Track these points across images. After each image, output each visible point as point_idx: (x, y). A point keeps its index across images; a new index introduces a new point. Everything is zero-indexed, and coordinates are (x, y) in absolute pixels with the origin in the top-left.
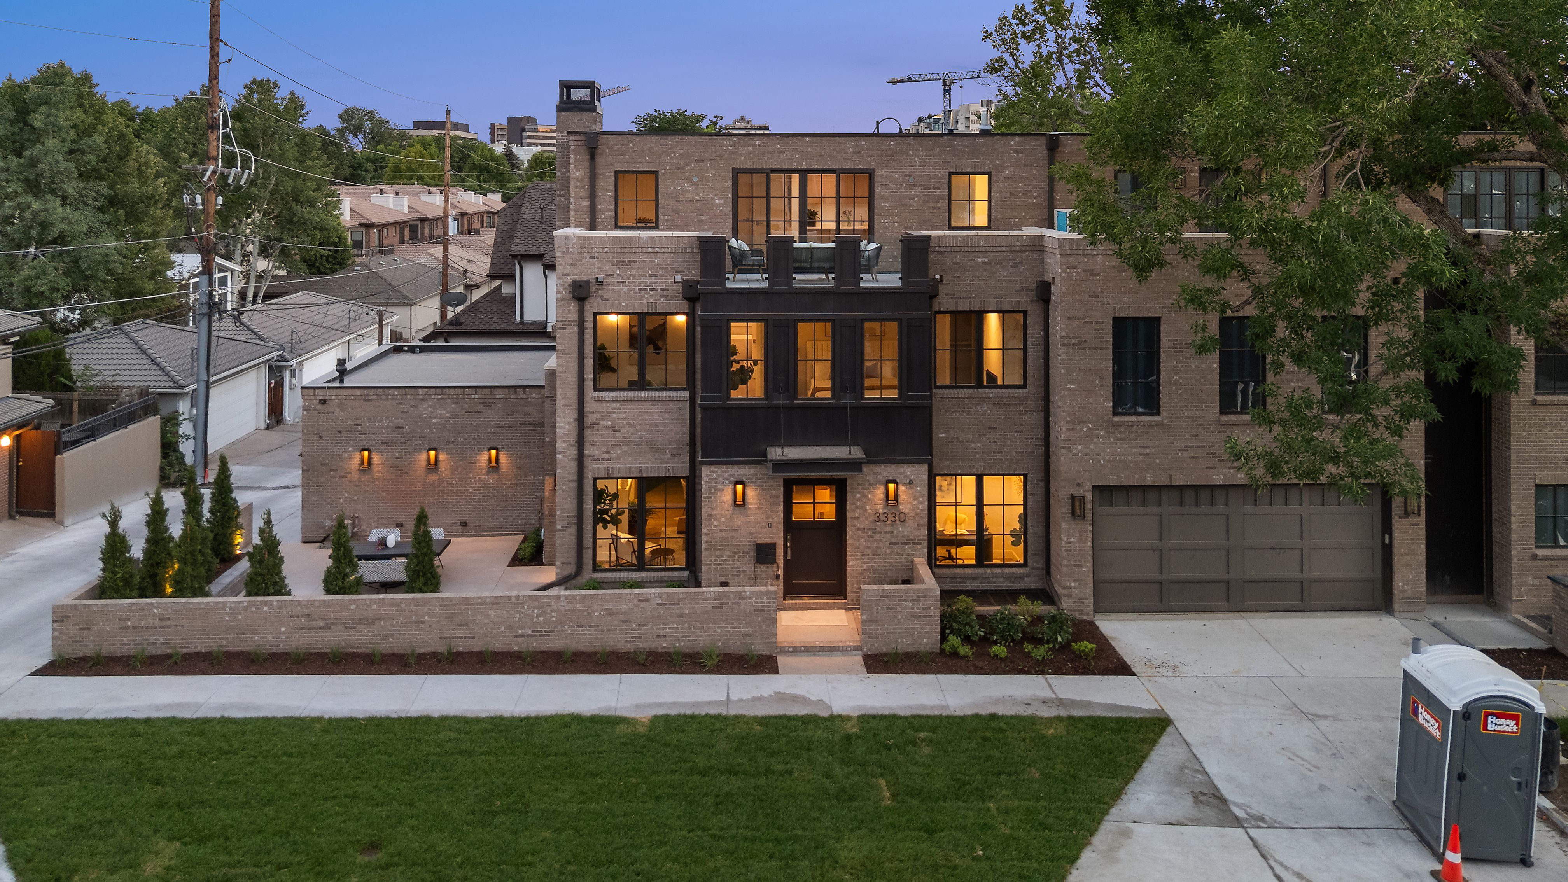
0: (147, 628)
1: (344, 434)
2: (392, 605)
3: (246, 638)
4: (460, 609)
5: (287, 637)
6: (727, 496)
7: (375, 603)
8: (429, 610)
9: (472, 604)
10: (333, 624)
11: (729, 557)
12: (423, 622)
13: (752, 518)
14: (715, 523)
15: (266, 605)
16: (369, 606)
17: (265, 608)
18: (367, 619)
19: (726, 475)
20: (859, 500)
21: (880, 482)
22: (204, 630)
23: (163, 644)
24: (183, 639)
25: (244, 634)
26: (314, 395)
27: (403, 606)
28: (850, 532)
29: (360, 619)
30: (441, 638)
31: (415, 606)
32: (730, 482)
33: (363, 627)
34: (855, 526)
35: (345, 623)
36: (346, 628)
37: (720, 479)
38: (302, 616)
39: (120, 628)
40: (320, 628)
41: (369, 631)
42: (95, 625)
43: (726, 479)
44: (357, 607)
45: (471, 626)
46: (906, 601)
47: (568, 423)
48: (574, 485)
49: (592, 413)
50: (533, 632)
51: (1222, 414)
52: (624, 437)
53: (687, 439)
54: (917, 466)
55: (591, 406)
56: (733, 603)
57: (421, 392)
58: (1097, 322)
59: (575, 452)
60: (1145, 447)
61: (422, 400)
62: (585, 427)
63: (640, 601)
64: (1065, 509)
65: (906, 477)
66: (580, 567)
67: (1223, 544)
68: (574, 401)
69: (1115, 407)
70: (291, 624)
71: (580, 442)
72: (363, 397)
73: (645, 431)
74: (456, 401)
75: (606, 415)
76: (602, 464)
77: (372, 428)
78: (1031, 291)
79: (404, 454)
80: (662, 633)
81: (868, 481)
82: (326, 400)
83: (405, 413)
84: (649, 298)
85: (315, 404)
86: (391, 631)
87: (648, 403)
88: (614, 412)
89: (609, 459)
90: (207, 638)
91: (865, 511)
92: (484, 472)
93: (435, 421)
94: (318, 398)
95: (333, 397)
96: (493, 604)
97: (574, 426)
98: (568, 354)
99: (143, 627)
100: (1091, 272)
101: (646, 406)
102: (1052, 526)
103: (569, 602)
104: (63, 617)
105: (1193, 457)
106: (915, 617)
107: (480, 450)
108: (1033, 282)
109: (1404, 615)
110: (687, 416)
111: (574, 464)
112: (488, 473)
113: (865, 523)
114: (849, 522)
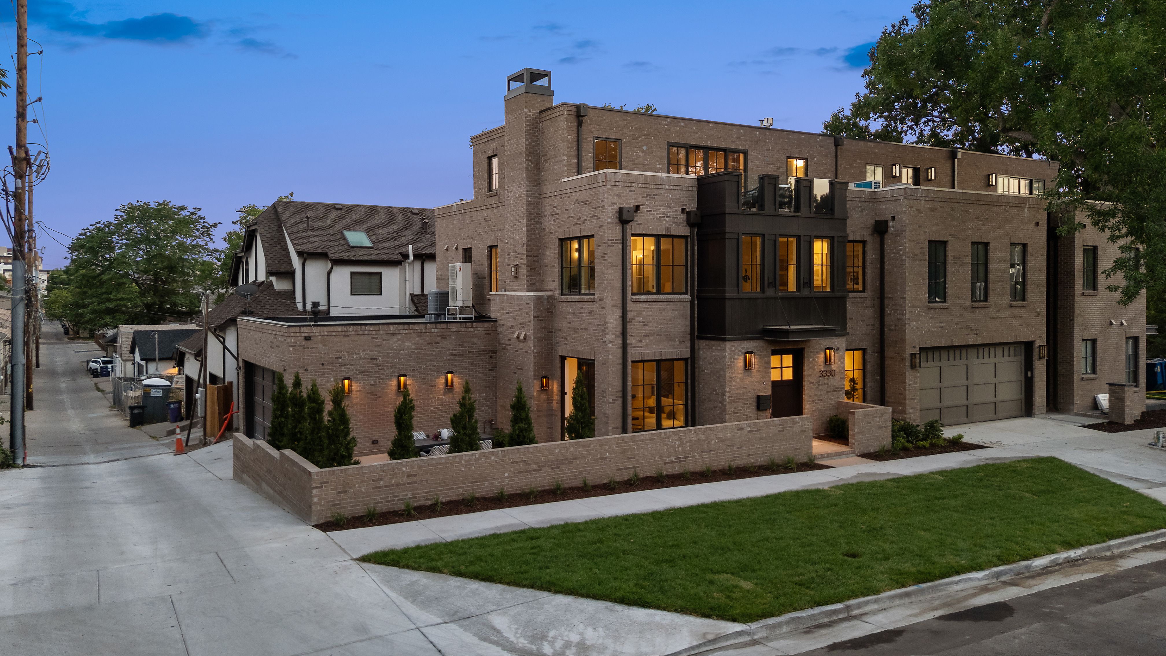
0: (397, 485)
1: (327, 366)
3: (478, 485)
4: (629, 445)
5: (509, 481)
6: (740, 363)
8: (610, 448)
9: (637, 441)
10: (543, 466)
11: (742, 407)
12: (606, 458)
13: (754, 379)
14: (734, 383)
15: (493, 455)
16: (568, 449)
17: (493, 458)
18: (567, 460)
19: (740, 348)
20: (811, 362)
21: (822, 350)
22: (445, 482)
23: (411, 498)
24: (427, 492)
25: (476, 482)
26: (300, 332)
27: (592, 446)
28: (806, 385)
29: (562, 460)
30: (618, 470)
31: (600, 445)
32: (742, 353)
33: (565, 466)
34: (809, 381)
35: (551, 465)
36: (552, 468)
37: (737, 351)
38: (520, 462)
40: (534, 471)
41: (568, 470)
42: (351, 488)
43: (740, 351)
44: (561, 450)
45: (637, 458)
46: (876, 417)
47: (616, 320)
48: (620, 367)
49: (631, 311)
50: (675, 459)
51: (972, 301)
52: (651, 330)
53: (688, 330)
54: (841, 338)
55: (630, 306)
56: (790, 427)
57: (392, 327)
58: (922, 243)
59: (621, 342)
60: (941, 323)
61: (393, 334)
62: (627, 322)
63: (738, 430)
64: (908, 363)
65: (835, 345)
66: (624, 431)
67: (965, 382)
68: (619, 302)
69: (929, 297)
70: (512, 470)
71: (624, 334)
72: (343, 333)
73: (663, 325)
74: (420, 334)
75: (639, 313)
76: (637, 350)
77: (351, 360)
78: (869, 228)
79: (377, 381)
80: (751, 452)
81: (816, 349)
82: (310, 337)
83: (378, 346)
84: (666, 223)
85: (301, 340)
86: (584, 467)
87: (665, 304)
88: (644, 311)
89: (641, 347)
90: (447, 490)
91: (814, 370)
92: (442, 392)
93: (402, 352)
94: (303, 335)
95: (317, 334)
96: (651, 440)
97: (619, 321)
98: (615, 266)
99: (393, 485)
100: (919, 211)
101: (663, 306)
102: (887, 379)
103: (697, 435)
104: (321, 483)
105: (960, 328)
106: (880, 427)
107: (439, 375)
108: (871, 222)
109: (1040, 416)
110: (689, 313)
111: (620, 351)
112: (445, 393)
113: (814, 378)
114: (806, 379)
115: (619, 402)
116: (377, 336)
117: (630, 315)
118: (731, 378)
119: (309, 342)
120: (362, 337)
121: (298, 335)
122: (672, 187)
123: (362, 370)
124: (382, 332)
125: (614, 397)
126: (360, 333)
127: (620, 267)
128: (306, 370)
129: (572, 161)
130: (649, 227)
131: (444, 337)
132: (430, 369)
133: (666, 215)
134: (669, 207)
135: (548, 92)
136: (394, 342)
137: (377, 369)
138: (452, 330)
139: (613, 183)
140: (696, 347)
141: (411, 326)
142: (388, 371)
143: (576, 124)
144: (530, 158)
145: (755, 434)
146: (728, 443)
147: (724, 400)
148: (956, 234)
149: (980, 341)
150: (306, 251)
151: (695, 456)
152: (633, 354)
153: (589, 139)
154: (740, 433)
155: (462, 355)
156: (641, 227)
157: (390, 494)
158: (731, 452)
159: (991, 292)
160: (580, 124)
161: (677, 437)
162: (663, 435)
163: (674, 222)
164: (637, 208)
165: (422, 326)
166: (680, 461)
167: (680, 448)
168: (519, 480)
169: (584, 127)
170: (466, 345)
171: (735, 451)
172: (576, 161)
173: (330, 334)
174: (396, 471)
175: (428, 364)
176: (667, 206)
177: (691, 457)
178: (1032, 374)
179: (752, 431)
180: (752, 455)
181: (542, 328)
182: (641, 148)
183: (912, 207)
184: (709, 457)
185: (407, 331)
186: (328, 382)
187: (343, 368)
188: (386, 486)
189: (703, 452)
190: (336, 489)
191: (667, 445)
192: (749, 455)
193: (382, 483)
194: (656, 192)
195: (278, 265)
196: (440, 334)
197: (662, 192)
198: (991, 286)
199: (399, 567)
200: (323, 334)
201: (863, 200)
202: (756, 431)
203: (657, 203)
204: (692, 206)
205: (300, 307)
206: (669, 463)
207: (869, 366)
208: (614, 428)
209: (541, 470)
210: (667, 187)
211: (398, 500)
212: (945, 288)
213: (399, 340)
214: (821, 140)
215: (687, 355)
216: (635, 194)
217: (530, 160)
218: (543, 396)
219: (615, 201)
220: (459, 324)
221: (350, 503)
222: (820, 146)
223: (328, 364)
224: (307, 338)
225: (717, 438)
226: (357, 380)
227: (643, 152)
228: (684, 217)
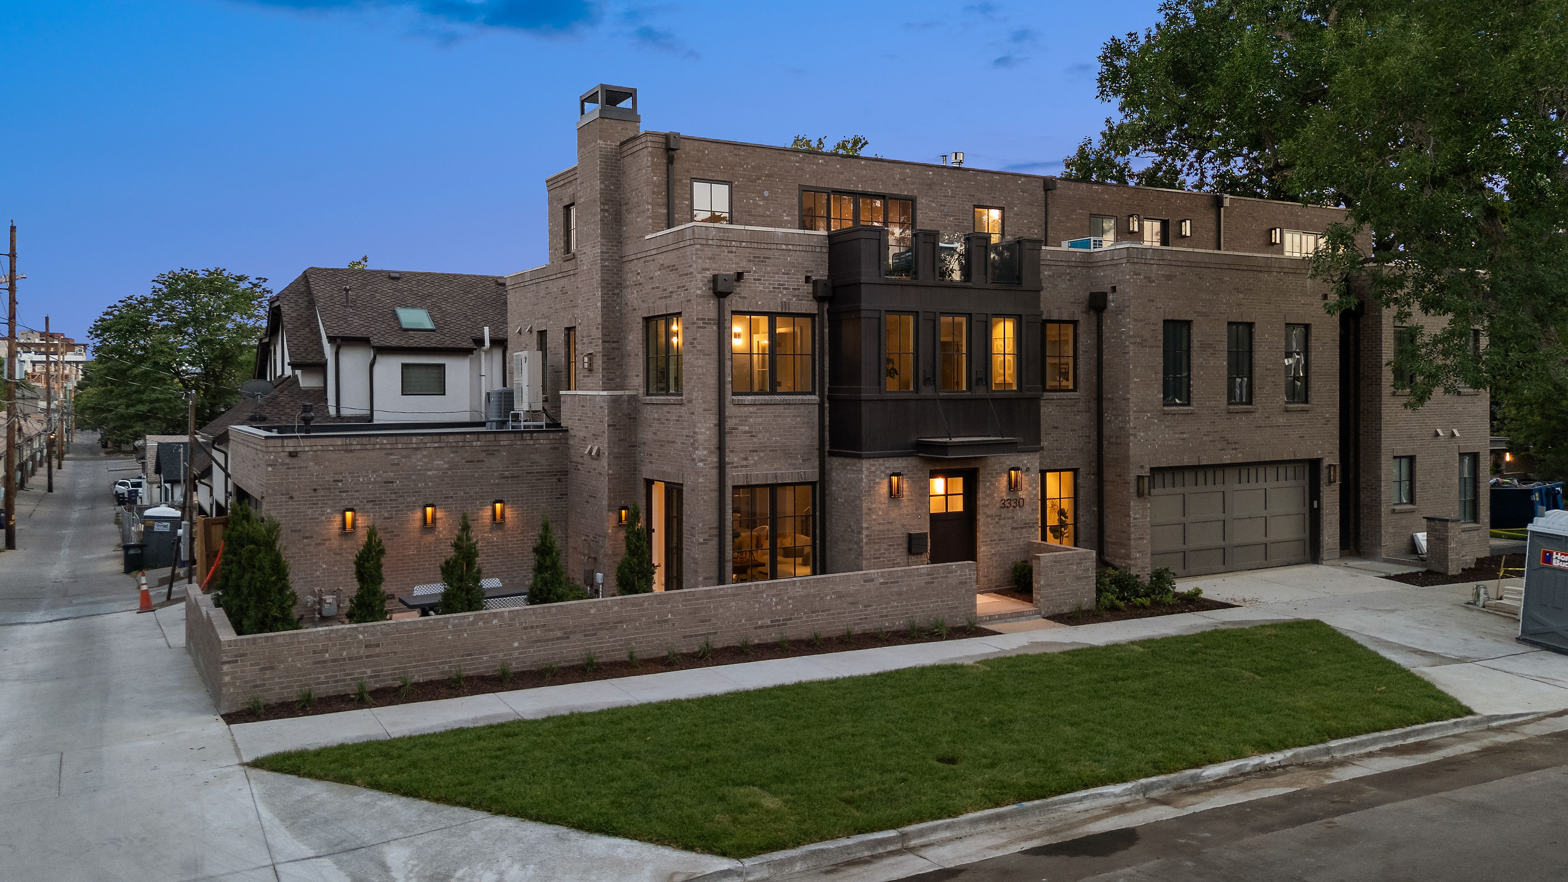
0: (350, 659)
1: (321, 492)
2: (634, 605)
3: (472, 660)
4: (702, 603)
6: (884, 489)
7: (617, 604)
8: (673, 607)
9: (715, 597)
10: (571, 632)
11: (886, 550)
12: (667, 621)
13: (904, 511)
14: (874, 517)
15: (497, 617)
16: (609, 608)
17: (495, 621)
18: (608, 623)
19: (883, 468)
20: (989, 488)
21: (1004, 471)
22: (423, 655)
23: (370, 677)
24: (395, 669)
25: (470, 655)
26: (285, 446)
27: (646, 605)
28: (982, 519)
29: (601, 624)
30: (684, 637)
31: (658, 604)
32: (886, 475)
33: (604, 632)
34: (985, 513)
35: (585, 631)
36: (586, 635)
37: (878, 472)
38: (540, 626)
39: (315, 663)
40: (558, 639)
41: (610, 637)
42: (282, 662)
43: (883, 472)
44: (598, 610)
45: (714, 621)
46: (1072, 564)
47: (709, 429)
48: (715, 494)
49: (731, 417)
50: (772, 621)
51: (1229, 404)
52: (760, 443)
53: (816, 443)
54: (1032, 454)
55: (730, 410)
56: (942, 577)
57: (414, 440)
58: (1153, 324)
59: (716, 459)
60: (1183, 433)
61: (416, 449)
62: (725, 433)
63: (865, 581)
64: (1133, 490)
65: (1024, 465)
66: (721, 581)
67: (1221, 516)
68: (714, 405)
69: (1164, 398)
70: (525, 637)
71: (721, 448)
72: (344, 448)
73: (779, 436)
74: (455, 449)
75: (744, 420)
76: (741, 471)
77: (355, 484)
78: (1082, 303)
79: (394, 513)
80: (884, 612)
81: (996, 470)
82: (297, 453)
83: (395, 464)
84: (782, 297)
85: (283, 457)
86: (633, 634)
87: (782, 407)
88: (751, 417)
89: (747, 466)
90: (427, 665)
91: (993, 498)
92: (487, 529)
93: (430, 473)
94: (287, 449)
95: (307, 449)
96: (734, 595)
97: (714, 431)
98: (708, 355)
99: (344, 659)
100: (1149, 279)
101: (780, 409)
102: (1107, 511)
103: (803, 588)
104: (236, 656)
105: (1211, 441)
106: (1078, 578)
107: (483, 505)
108: (1084, 295)
109: (1329, 562)
110: (816, 420)
111: (715, 473)
112: (492, 530)
113: (994, 511)
114: (980, 510)
115: (715, 542)
116: (394, 451)
117: (730, 423)
118: (870, 509)
119: (295, 460)
120: (371, 453)
121: (280, 449)
122: (790, 247)
123: (371, 497)
124: (400, 446)
125: (706, 536)
126: (369, 447)
127: (715, 356)
128: (291, 498)
129: (659, 210)
130: (757, 302)
131: (491, 454)
132: (472, 496)
133: (782, 285)
134: (788, 274)
135: (632, 116)
136: (418, 460)
137: (393, 496)
138: (502, 443)
139: (704, 242)
140: (827, 467)
141: (442, 437)
142: (408, 500)
143: (665, 161)
144: (606, 207)
145: (890, 587)
146: (850, 600)
147: (861, 540)
148: (1204, 310)
149: (1240, 458)
150: (340, 335)
151: (802, 618)
152: (735, 476)
153: (684, 181)
154: (869, 585)
155: (517, 477)
156: (746, 302)
157: (340, 671)
158: (855, 611)
159: (1256, 391)
160: (670, 161)
161: (774, 592)
162: (753, 588)
163: (794, 296)
164: (740, 276)
165: (459, 438)
166: (778, 625)
167: (779, 607)
168: (534, 652)
169: (677, 165)
170: (523, 464)
171: (861, 611)
172: (665, 211)
173: (325, 448)
174: (349, 639)
175: (468, 490)
176: (783, 274)
177: (795, 619)
178: (1319, 504)
179: (887, 583)
180: (887, 616)
181: (621, 440)
182: (760, 194)
183: (1139, 274)
184: (822, 620)
185: (436, 445)
186: (323, 515)
187: (344, 495)
188: (333, 661)
189: (813, 612)
190: (258, 664)
191: (759, 602)
192: (881, 617)
193: (327, 655)
194: (767, 253)
195: (304, 355)
196: (485, 448)
197: (777, 253)
198: (1257, 382)
199: (299, 776)
200: (315, 448)
201: (1073, 264)
202: (892, 583)
203: (769, 269)
204: (822, 273)
205: (332, 411)
206: (761, 627)
207: (1081, 493)
208: (705, 579)
209: (568, 638)
210: (784, 247)
211: (352, 679)
212: (1189, 385)
213: (425, 456)
214: (1023, 183)
215: (815, 478)
216: (736, 256)
217: (607, 211)
218: (621, 535)
219: (707, 266)
220: (512, 436)
221: (280, 683)
222: (1022, 191)
223: (324, 489)
224: (293, 455)
225: (834, 593)
226: (364, 511)
227: (764, 198)
228: (809, 288)
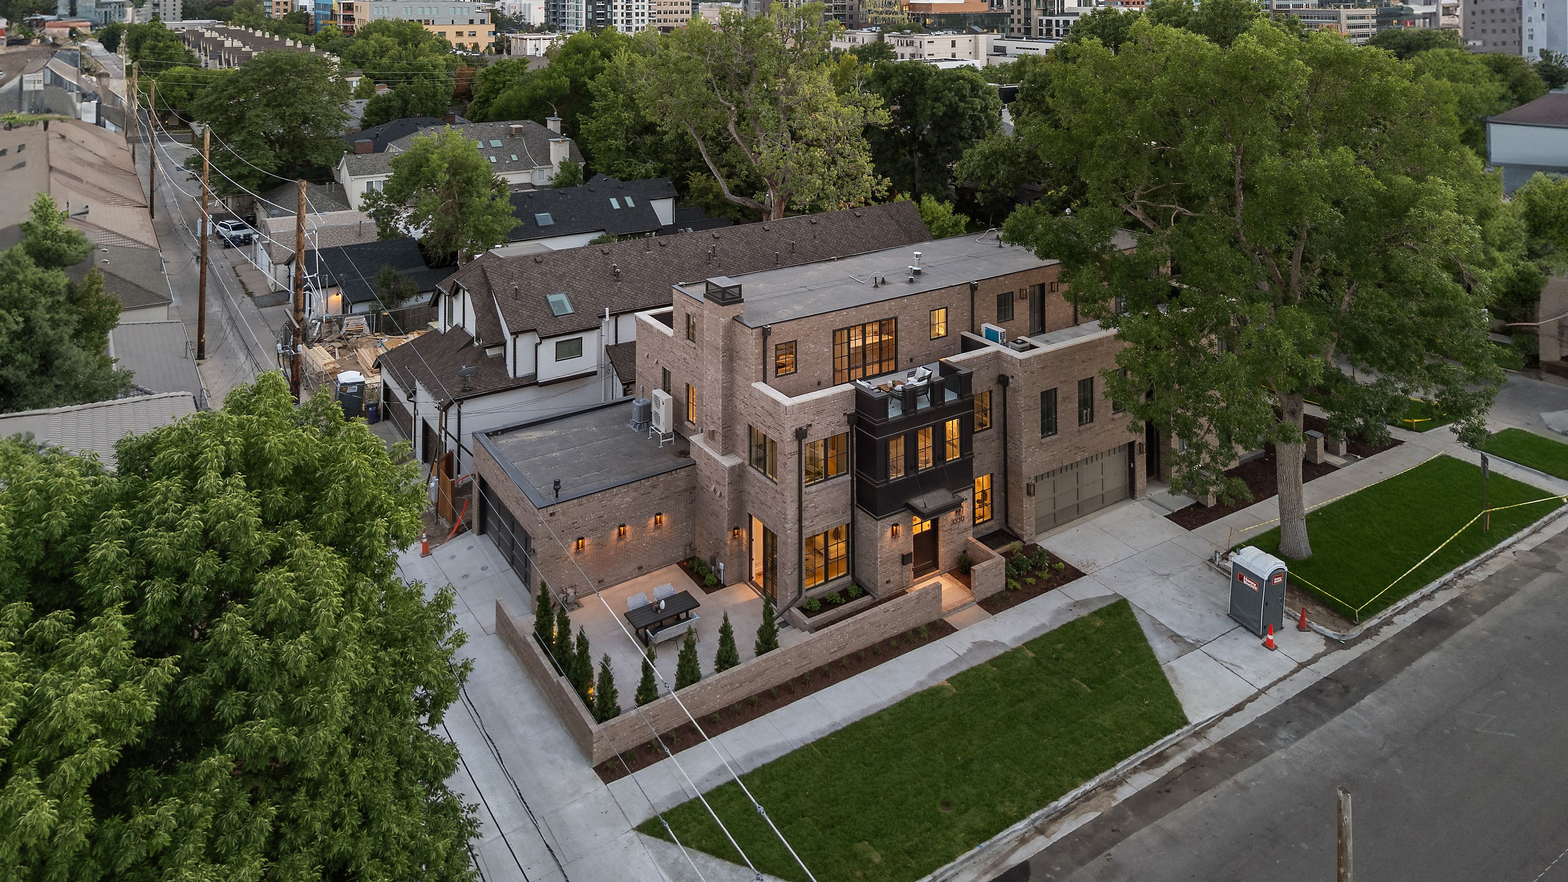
1: (566, 532)
6: (889, 533)
8: (790, 655)
9: (810, 644)
11: (890, 566)
13: (900, 540)
14: (884, 550)
19: (889, 522)
28: (941, 534)
31: (783, 656)
32: (890, 525)
34: (943, 530)
37: (886, 525)
46: (992, 569)
47: (794, 511)
48: (797, 546)
49: (805, 502)
51: (1080, 426)
52: (820, 511)
53: (849, 505)
55: (804, 497)
56: (924, 598)
57: (614, 490)
58: (1036, 396)
59: (797, 527)
60: (1053, 451)
61: (614, 497)
62: (802, 511)
63: (885, 611)
64: (1025, 492)
67: (1076, 487)
68: (796, 498)
69: (1042, 435)
71: (800, 520)
72: (578, 504)
73: (830, 503)
74: (636, 490)
75: (812, 501)
76: (810, 529)
77: (584, 522)
78: (995, 381)
79: (605, 534)
82: (554, 513)
83: (603, 507)
84: (832, 430)
85: (547, 516)
88: (815, 498)
91: (948, 520)
93: (622, 508)
94: (549, 512)
95: (559, 509)
98: (793, 472)
100: (1033, 372)
101: (830, 489)
102: (1010, 499)
105: (1069, 451)
106: (996, 577)
107: (651, 517)
108: (996, 375)
109: (1140, 497)
110: (849, 489)
112: (656, 529)
113: (948, 527)
114: (940, 529)
116: (602, 500)
117: (804, 505)
118: (881, 547)
119: (553, 517)
120: (590, 504)
121: (545, 513)
123: (592, 526)
124: (605, 497)
126: (589, 501)
127: (797, 471)
128: (551, 538)
129: (759, 372)
130: (818, 436)
131: (654, 487)
132: (643, 515)
133: (831, 422)
134: (834, 415)
136: (616, 501)
137: (603, 523)
139: (791, 413)
140: (856, 515)
142: (612, 525)
143: (762, 340)
144: (725, 355)
145: (897, 611)
146: (877, 624)
147: (875, 564)
148: (1065, 380)
149: (1087, 455)
150: (516, 327)
151: (852, 640)
152: (807, 533)
153: (772, 347)
154: (886, 614)
155: (669, 498)
156: (813, 438)
157: (642, 732)
158: (880, 629)
159: (1095, 413)
160: (765, 338)
163: (838, 426)
164: (810, 423)
165: (638, 483)
166: (841, 649)
167: (842, 639)
169: (769, 339)
170: (671, 488)
172: (762, 367)
173: (569, 507)
175: (642, 511)
176: (832, 417)
178: (1134, 465)
181: (734, 490)
183: (1027, 371)
186: (567, 544)
187: (578, 529)
190: (608, 739)
194: (824, 409)
197: (829, 407)
198: (1096, 409)
200: (563, 508)
201: (990, 359)
202: (898, 608)
203: (824, 416)
204: (852, 409)
205: (511, 375)
206: (833, 652)
207: (995, 486)
210: (832, 402)
211: (647, 735)
212: (1056, 424)
213: (619, 499)
214: (958, 289)
215: (849, 521)
216: (808, 416)
218: (735, 543)
219: (793, 424)
220: (666, 474)
222: (958, 294)
223: (567, 529)
226: (588, 537)
228: (846, 418)
